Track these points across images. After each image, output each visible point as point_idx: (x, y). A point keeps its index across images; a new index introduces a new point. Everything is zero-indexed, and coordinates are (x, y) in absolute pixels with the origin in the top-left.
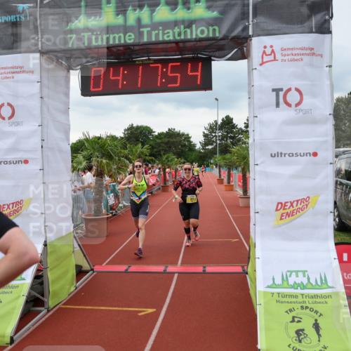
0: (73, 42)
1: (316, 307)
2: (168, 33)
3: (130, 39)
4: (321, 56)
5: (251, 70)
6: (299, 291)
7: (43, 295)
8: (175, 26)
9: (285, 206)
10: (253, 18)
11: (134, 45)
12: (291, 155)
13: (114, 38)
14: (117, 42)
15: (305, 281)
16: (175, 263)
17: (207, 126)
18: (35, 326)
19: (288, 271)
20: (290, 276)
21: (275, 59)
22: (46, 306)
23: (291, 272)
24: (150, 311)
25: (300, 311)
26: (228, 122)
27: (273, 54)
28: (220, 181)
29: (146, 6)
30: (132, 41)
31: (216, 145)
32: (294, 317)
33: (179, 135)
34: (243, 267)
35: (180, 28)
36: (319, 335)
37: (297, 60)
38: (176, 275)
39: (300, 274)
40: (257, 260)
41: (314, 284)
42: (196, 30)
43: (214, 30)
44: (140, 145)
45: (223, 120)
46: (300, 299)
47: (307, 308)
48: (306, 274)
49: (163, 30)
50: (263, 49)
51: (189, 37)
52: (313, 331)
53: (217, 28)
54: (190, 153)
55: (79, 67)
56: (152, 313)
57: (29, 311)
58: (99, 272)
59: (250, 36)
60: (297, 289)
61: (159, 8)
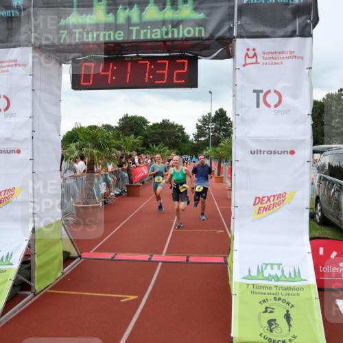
0: (65, 38)
1: (288, 298)
2: (156, 32)
3: (119, 37)
6: (273, 283)
7: (30, 280)
8: (163, 25)
9: (262, 200)
10: (238, 20)
11: (123, 42)
12: (270, 152)
13: (104, 35)
14: (107, 39)
15: (279, 274)
16: (160, 252)
17: (201, 118)
18: (21, 309)
19: (264, 264)
20: (266, 269)
21: (257, 63)
22: (33, 291)
23: (267, 265)
24: (132, 297)
25: (273, 301)
26: (221, 115)
27: (255, 57)
29: (136, 6)
30: (122, 38)
31: (209, 138)
32: (266, 308)
33: (173, 126)
34: (225, 258)
35: (167, 28)
36: (290, 325)
37: (277, 64)
38: (160, 264)
39: (275, 267)
40: (234, 252)
41: (288, 276)
42: (183, 31)
43: (200, 31)
44: (133, 136)
45: (216, 112)
46: (274, 291)
47: (279, 299)
48: (281, 266)
49: (152, 29)
50: (246, 51)
51: (176, 36)
52: (285, 321)
53: (202, 29)
54: (183, 144)
55: (71, 62)
56: (134, 300)
57: (17, 294)
58: (86, 259)
59: (234, 37)
60: (271, 281)
61: (147, 8)
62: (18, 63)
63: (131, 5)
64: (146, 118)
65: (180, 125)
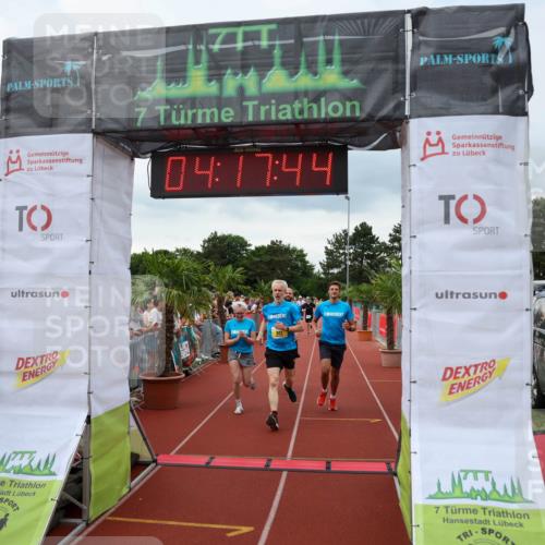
1: (505, 531)
2: (285, 109)
3: (227, 118)
4: (513, 148)
5: (406, 165)
6: (479, 502)
7: (80, 500)
8: (295, 99)
9: (457, 372)
10: (411, 91)
12: (467, 296)
13: (204, 115)
14: (208, 121)
15: (488, 489)
16: (282, 455)
17: (331, 238)
19: (462, 471)
20: (465, 478)
21: (443, 152)
22: (85, 518)
23: (467, 472)
24: (245, 529)
25: (480, 535)
26: (364, 233)
27: (440, 145)
29: (252, 69)
31: (345, 268)
33: (288, 251)
34: (388, 464)
35: (301, 102)
37: (476, 154)
38: (285, 474)
39: (480, 475)
40: (413, 455)
41: (502, 493)
42: (327, 106)
43: (353, 107)
44: (230, 268)
45: (356, 229)
46: (480, 516)
47: (491, 531)
48: (490, 476)
49: (278, 105)
50: (426, 137)
51: (315, 116)
53: (357, 103)
54: (304, 279)
55: (149, 155)
56: (248, 533)
57: (59, 524)
58: (164, 465)
59: (406, 117)
60: (476, 498)
61: (271, 72)
62: (70, 157)
63: (245, 69)
65: (299, 248)
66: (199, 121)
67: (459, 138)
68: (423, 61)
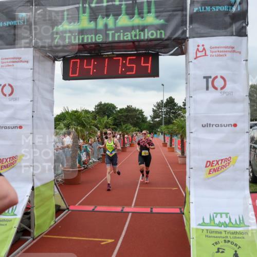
1: (236, 241)
2: (127, 35)
3: (99, 39)
4: (240, 53)
5: (188, 62)
6: (223, 228)
7: (30, 227)
8: (133, 30)
9: (213, 163)
10: (190, 25)
11: (102, 43)
12: (217, 126)
13: (88, 38)
14: (90, 41)
15: (227, 221)
16: (130, 205)
17: (155, 104)
19: (215, 213)
20: (216, 217)
21: (206, 55)
22: (32, 236)
23: (217, 214)
24: (110, 241)
25: (223, 243)
26: (171, 102)
27: (204, 51)
28: (165, 145)
29: (111, 16)
31: (162, 119)
32: (218, 249)
33: (135, 110)
34: (180, 209)
35: (136, 32)
37: (222, 56)
38: (130, 214)
39: (224, 216)
40: (191, 204)
41: (234, 223)
42: (148, 33)
43: (161, 33)
44: (106, 117)
45: (167, 100)
46: (223, 235)
47: (229, 241)
48: (228, 215)
50: (197, 47)
51: (142, 38)
53: (163, 32)
54: (143, 124)
55: (62, 59)
56: (111, 243)
57: (19, 239)
58: (72, 211)
59: (187, 38)
60: (221, 227)
61: (121, 17)
62: (22, 60)
64: (115, 105)
65: (140, 109)
66: (85, 41)
67: (213, 48)
68: (195, 10)
